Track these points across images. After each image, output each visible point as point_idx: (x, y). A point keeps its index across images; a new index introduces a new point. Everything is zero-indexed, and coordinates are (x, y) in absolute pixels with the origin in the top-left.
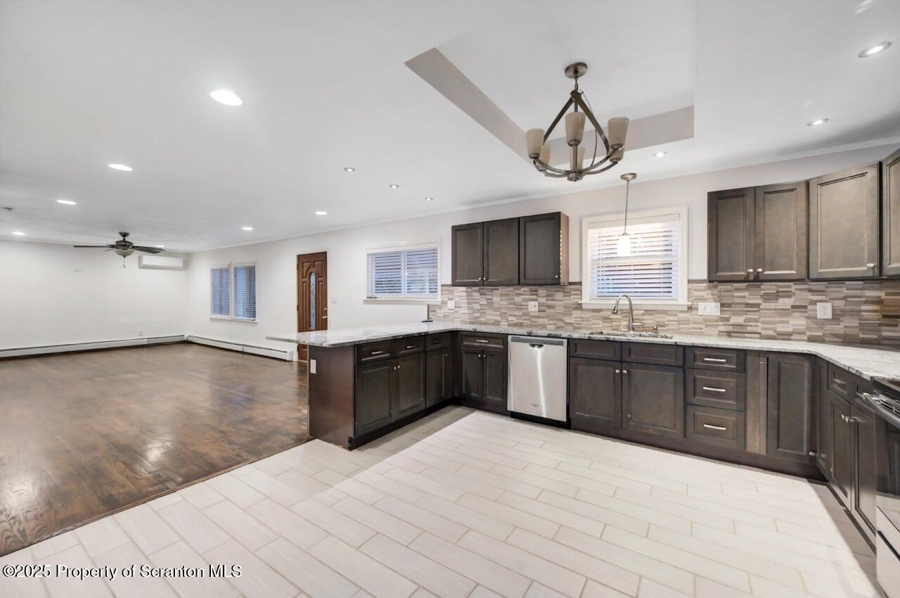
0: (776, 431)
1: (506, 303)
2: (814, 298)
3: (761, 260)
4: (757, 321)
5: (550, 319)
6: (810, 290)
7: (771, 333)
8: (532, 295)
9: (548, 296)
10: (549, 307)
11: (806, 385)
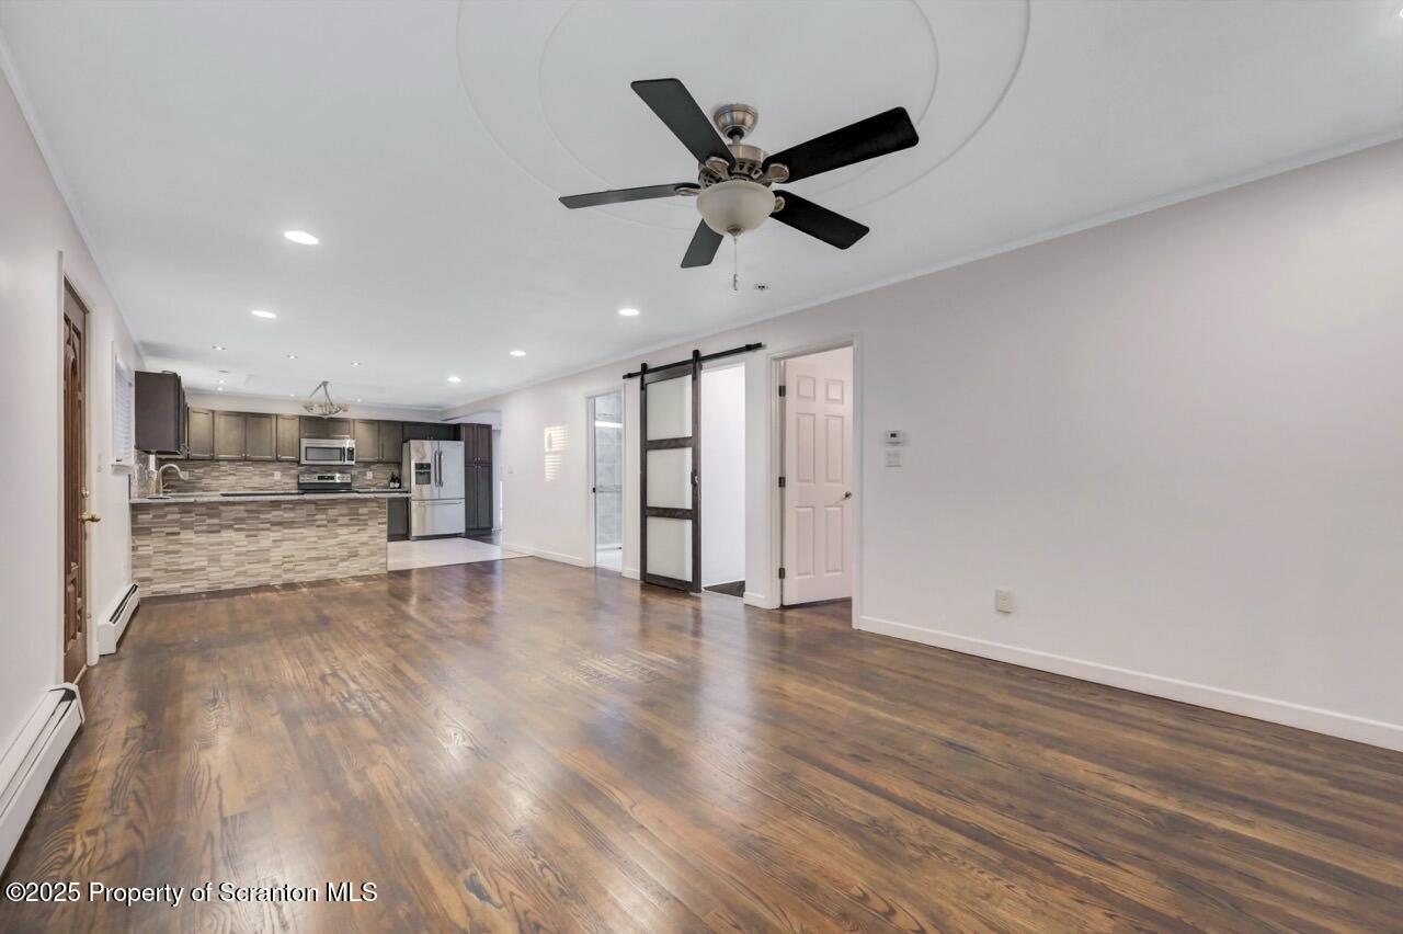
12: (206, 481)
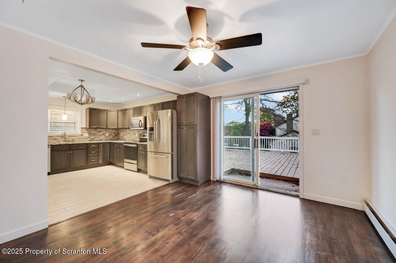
0: (104, 158)
2: (106, 132)
3: (99, 124)
4: (96, 137)
6: (105, 131)
7: (99, 140)
11: (109, 148)
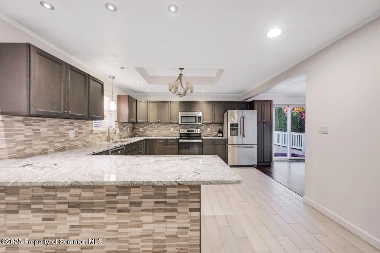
1: (53, 132)
5: (80, 141)
8: (71, 126)
9: (79, 126)
10: (80, 133)
12: (148, 132)
